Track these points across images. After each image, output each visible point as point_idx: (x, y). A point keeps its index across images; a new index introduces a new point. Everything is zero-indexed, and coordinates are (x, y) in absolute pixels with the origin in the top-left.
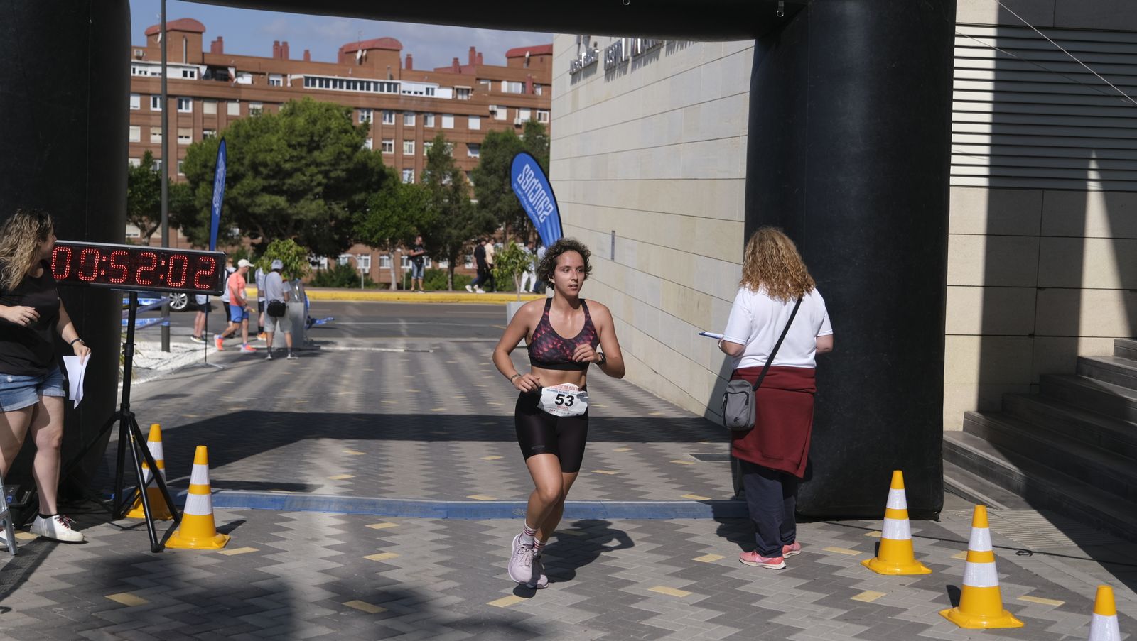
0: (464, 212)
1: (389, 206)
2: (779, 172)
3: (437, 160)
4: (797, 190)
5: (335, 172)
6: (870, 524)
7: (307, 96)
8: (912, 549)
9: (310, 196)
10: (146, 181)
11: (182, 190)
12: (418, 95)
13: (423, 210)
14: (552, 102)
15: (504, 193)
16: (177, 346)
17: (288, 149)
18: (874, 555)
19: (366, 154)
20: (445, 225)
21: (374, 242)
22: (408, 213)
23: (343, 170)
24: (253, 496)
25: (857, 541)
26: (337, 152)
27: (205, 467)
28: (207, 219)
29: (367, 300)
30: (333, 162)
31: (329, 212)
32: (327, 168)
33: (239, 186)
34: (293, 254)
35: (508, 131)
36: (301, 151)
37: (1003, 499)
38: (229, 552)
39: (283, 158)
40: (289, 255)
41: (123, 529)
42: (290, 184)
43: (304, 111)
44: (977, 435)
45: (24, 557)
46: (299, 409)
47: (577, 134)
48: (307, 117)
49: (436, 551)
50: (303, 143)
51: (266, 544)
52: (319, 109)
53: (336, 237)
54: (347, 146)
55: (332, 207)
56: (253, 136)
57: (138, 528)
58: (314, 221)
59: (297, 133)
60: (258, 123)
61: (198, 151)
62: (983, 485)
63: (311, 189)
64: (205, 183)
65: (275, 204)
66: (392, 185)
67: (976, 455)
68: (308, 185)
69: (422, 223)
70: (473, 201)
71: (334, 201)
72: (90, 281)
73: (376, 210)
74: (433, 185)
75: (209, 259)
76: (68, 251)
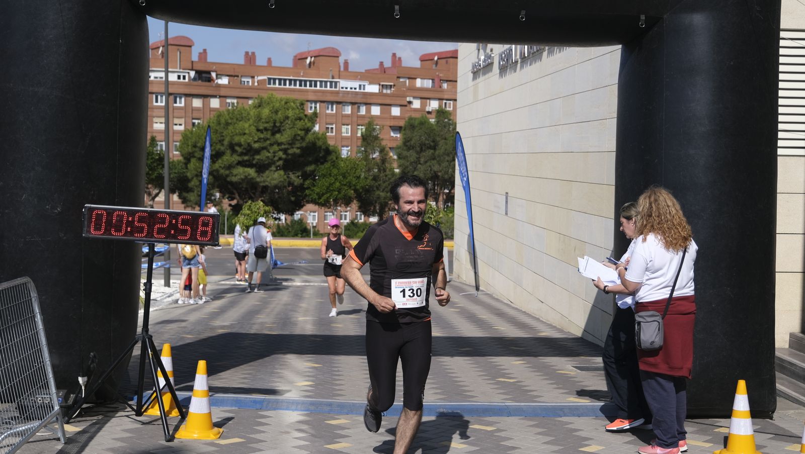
0: (389, 179)
1: (333, 175)
2: (643, 147)
3: (370, 139)
4: (656, 160)
5: (292, 150)
6: (719, 422)
7: (270, 92)
8: (755, 442)
9: (273, 168)
10: (152, 158)
11: (178, 165)
12: (353, 90)
14: (458, 94)
15: (420, 164)
16: (175, 283)
17: (256, 132)
18: (723, 446)
19: (315, 135)
20: (375, 189)
21: (321, 203)
22: (347, 180)
23: (298, 148)
24: (239, 399)
25: (709, 435)
26: (293, 134)
27: (205, 376)
28: (196, 186)
29: (316, 246)
30: (290, 142)
31: (287, 180)
32: (286, 146)
33: (220, 161)
34: (262, 213)
35: (423, 117)
36: (267, 134)
38: (223, 442)
39: (253, 139)
40: (259, 213)
41: (143, 423)
42: (258, 159)
43: (269, 103)
44: (800, 351)
45: (71, 445)
46: (269, 331)
47: (477, 119)
48: (271, 109)
50: (268, 128)
51: (251, 436)
52: (280, 102)
53: (293, 199)
54: (301, 130)
55: (290, 176)
56: (231, 123)
57: (154, 423)
58: (276, 187)
59: (263, 120)
60: (234, 113)
61: (190, 135)
63: (274, 163)
64: (195, 159)
65: (247, 175)
66: (335, 159)
67: (800, 367)
68: (272, 160)
69: (358, 187)
70: (397, 171)
71: (291, 172)
72: (120, 236)
73: (323, 178)
74: (366, 158)
75: (208, 219)
76: (104, 213)
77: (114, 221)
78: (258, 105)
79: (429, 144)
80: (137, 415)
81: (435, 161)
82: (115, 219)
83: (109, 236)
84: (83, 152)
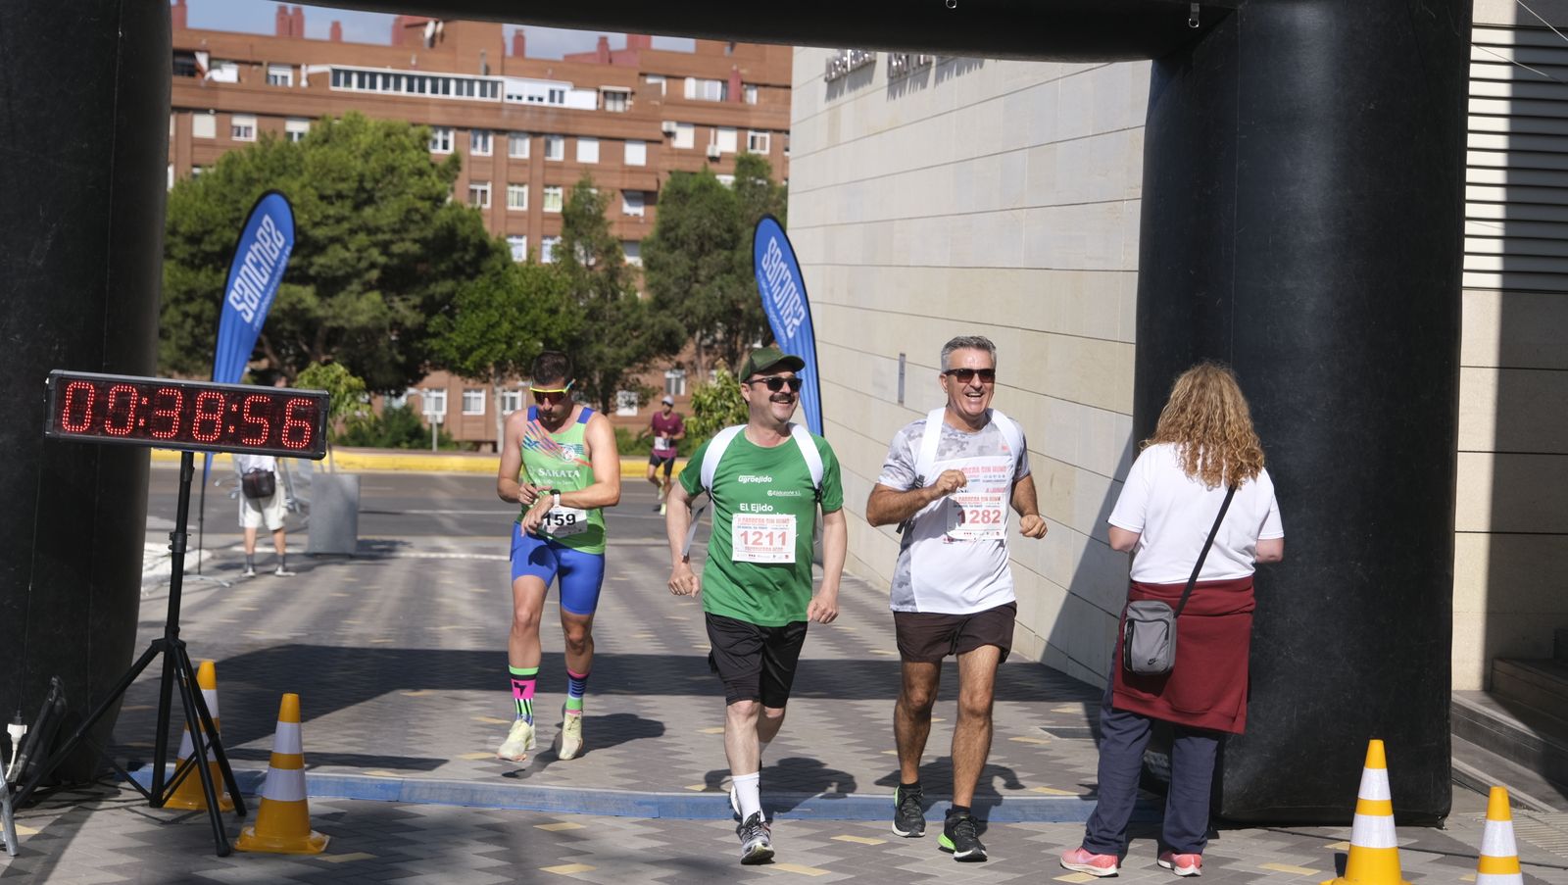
0: (627, 316)
1: (495, 304)
2: (1192, 272)
3: (579, 220)
4: (1219, 301)
5: (401, 245)
6: (1334, 832)
7: (339, 103)
8: (1398, 865)
9: (356, 286)
12: (536, 102)
13: (553, 312)
15: (697, 281)
17: (319, 202)
18: (1335, 874)
19: (454, 212)
20: (592, 338)
21: (467, 369)
22: (528, 318)
23: (415, 241)
25: (1315, 855)
26: (404, 209)
27: (295, 726)
28: (176, 326)
30: (397, 226)
31: (391, 314)
32: (387, 237)
34: (342, 389)
35: (696, 168)
36: (342, 207)
37: (1548, 796)
38: (335, 859)
39: (310, 217)
40: (335, 391)
41: (163, 822)
42: (322, 266)
43: (347, 135)
45: (27, 859)
47: (836, 185)
48: (353, 148)
50: (345, 193)
51: (388, 848)
52: (374, 134)
53: (401, 359)
54: (422, 198)
55: (395, 305)
56: (258, 181)
57: (184, 822)
58: (363, 330)
59: (334, 175)
60: (265, 157)
62: (1519, 775)
63: (358, 274)
64: (173, 262)
65: (294, 299)
66: (499, 267)
67: (1509, 728)
68: (353, 267)
69: (553, 334)
70: (641, 296)
71: (399, 294)
72: (122, 436)
73: (473, 312)
74: (573, 267)
75: (305, 403)
76: (90, 388)
77: (110, 406)
78: (320, 140)
79: (721, 236)
80: (152, 805)
81: (734, 276)
82: (112, 400)
83: (99, 437)
84: (40, 263)
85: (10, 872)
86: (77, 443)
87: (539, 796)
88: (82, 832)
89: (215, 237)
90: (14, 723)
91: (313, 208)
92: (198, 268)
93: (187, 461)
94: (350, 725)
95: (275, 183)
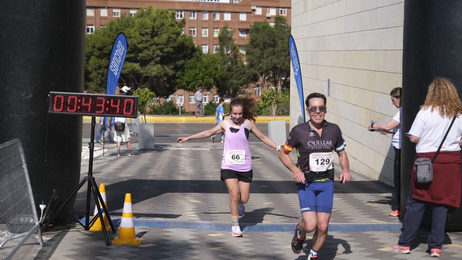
0: (240, 70)
1: (197, 68)
2: (421, 49)
4: (430, 58)
5: (167, 49)
9: (153, 63)
13: (216, 69)
15: (263, 58)
16: (85, 149)
17: (140, 36)
19: (184, 38)
20: (229, 77)
21: (189, 88)
23: (171, 47)
24: (149, 221)
26: (167, 37)
27: (130, 204)
28: (96, 77)
29: (186, 121)
30: (165, 43)
31: (163, 72)
32: (163, 46)
34: (148, 96)
35: (265, 23)
36: (148, 37)
38: (143, 246)
39: (137, 41)
40: (146, 97)
42: (141, 56)
43: (148, 14)
45: (46, 247)
47: (306, 25)
48: (151, 18)
49: (245, 246)
50: (148, 33)
52: (157, 13)
53: (168, 86)
54: (173, 34)
55: (165, 68)
56: (121, 29)
58: (155, 77)
59: (144, 27)
60: (123, 22)
61: (90, 39)
63: (153, 59)
64: (94, 57)
65: (133, 68)
66: (199, 55)
68: (151, 56)
69: (216, 76)
70: (245, 63)
71: (166, 65)
73: (190, 70)
74: (222, 54)
75: (130, 100)
76: (62, 97)
77: (69, 103)
79: (270, 43)
81: (275, 56)
82: (69, 101)
83: (66, 113)
84: (45, 58)
85: (41, 252)
86: (59, 115)
87: (210, 225)
88: (64, 239)
89: (107, 48)
90: (41, 204)
91: (138, 38)
92: (102, 58)
93: (94, 120)
94: (149, 203)
95: (126, 30)
